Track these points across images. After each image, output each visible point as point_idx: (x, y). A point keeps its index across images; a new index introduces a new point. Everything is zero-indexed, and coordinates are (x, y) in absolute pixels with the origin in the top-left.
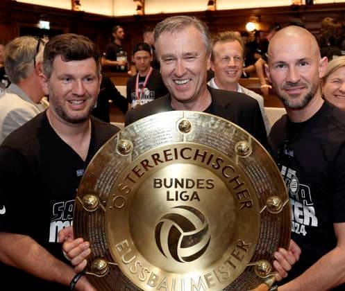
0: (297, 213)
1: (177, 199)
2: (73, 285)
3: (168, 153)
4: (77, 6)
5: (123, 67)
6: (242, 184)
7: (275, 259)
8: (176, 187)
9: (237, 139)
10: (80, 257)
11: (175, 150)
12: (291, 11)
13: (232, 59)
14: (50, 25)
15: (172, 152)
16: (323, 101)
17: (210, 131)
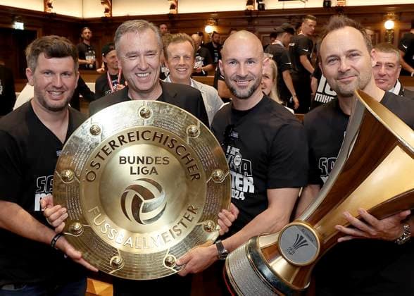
0: (238, 182)
1: (139, 173)
2: (54, 242)
3: (131, 135)
4: (49, 8)
5: (91, 66)
6: (192, 160)
7: (219, 218)
8: (138, 163)
9: (188, 124)
10: (59, 220)
11: (138, 132)
12: (244, 16)
13: (182, 58)
14: (24, 26)
15: (135, 134)
16: (263, 95)
17: (166, 117)
